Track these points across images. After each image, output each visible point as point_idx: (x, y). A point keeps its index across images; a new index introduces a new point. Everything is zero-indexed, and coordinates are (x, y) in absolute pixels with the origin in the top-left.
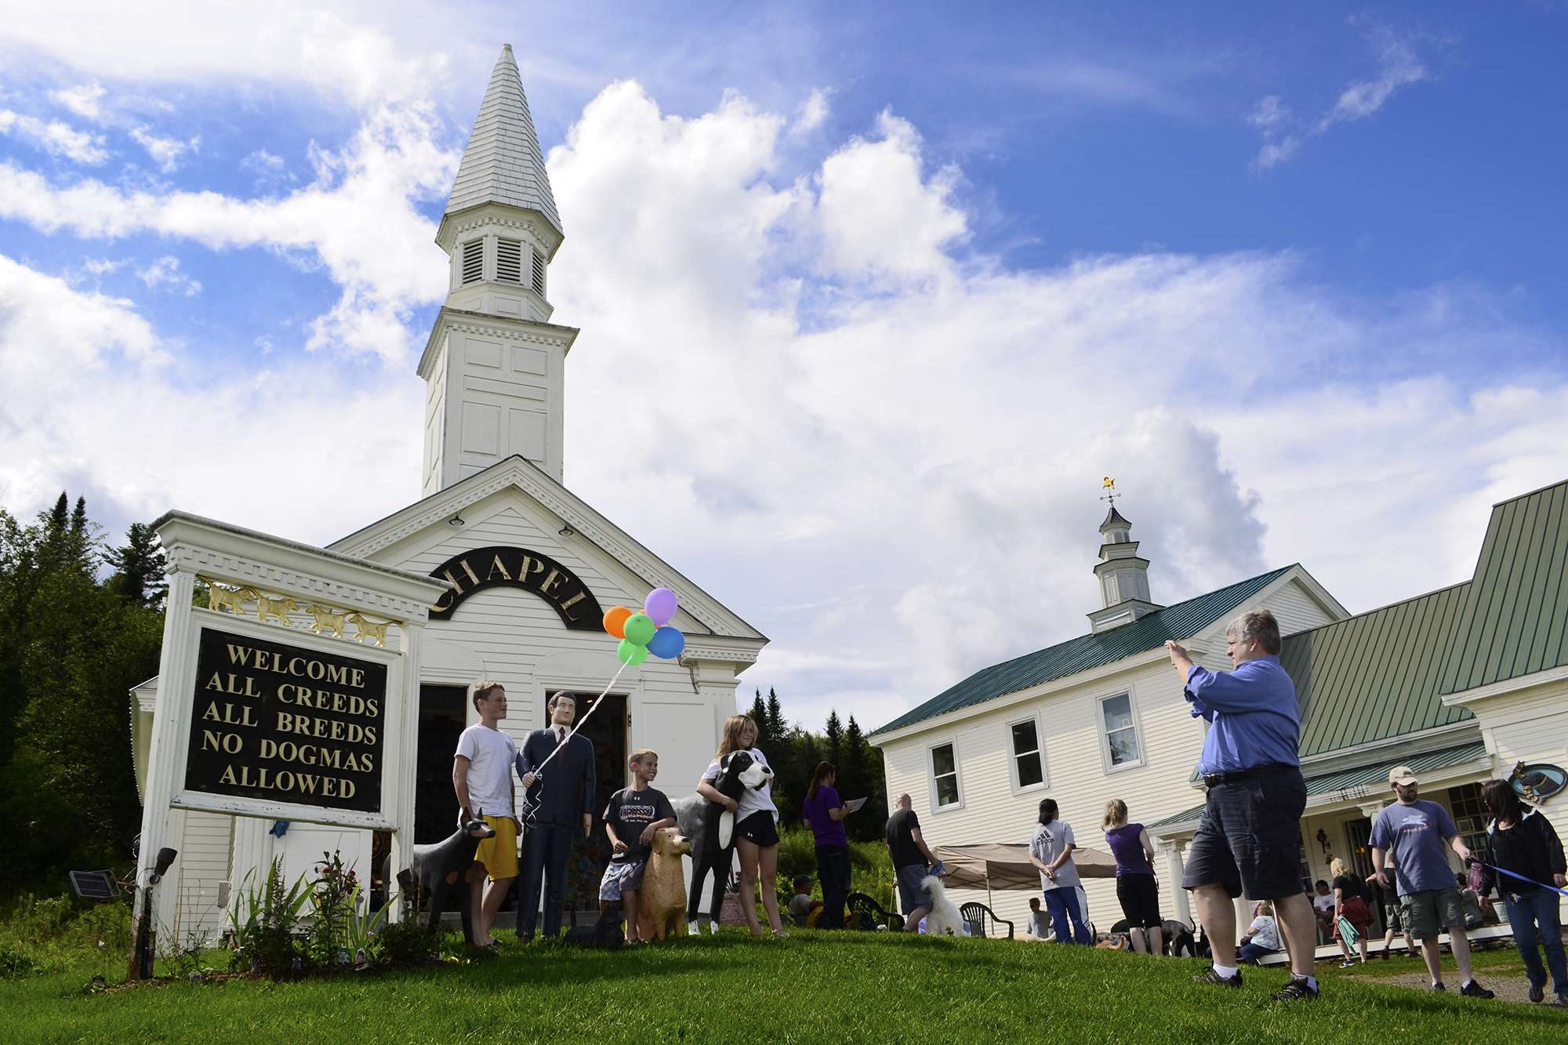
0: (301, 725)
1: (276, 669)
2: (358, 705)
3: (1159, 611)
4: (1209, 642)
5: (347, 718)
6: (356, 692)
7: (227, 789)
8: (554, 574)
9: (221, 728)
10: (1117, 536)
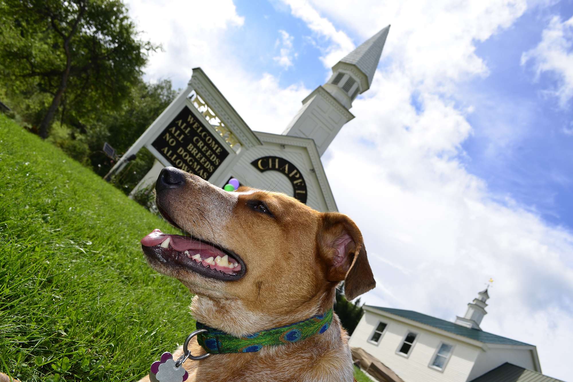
0: (194, 152)
1: (198, 131)
2: (213, 158)
3: (480, 330)
4: (490, 349)
5: (208, 159)
6: (216, 154)
7: (162, 153)
8: (300, 180)
9: (172, 136)
10: (483, 298)
